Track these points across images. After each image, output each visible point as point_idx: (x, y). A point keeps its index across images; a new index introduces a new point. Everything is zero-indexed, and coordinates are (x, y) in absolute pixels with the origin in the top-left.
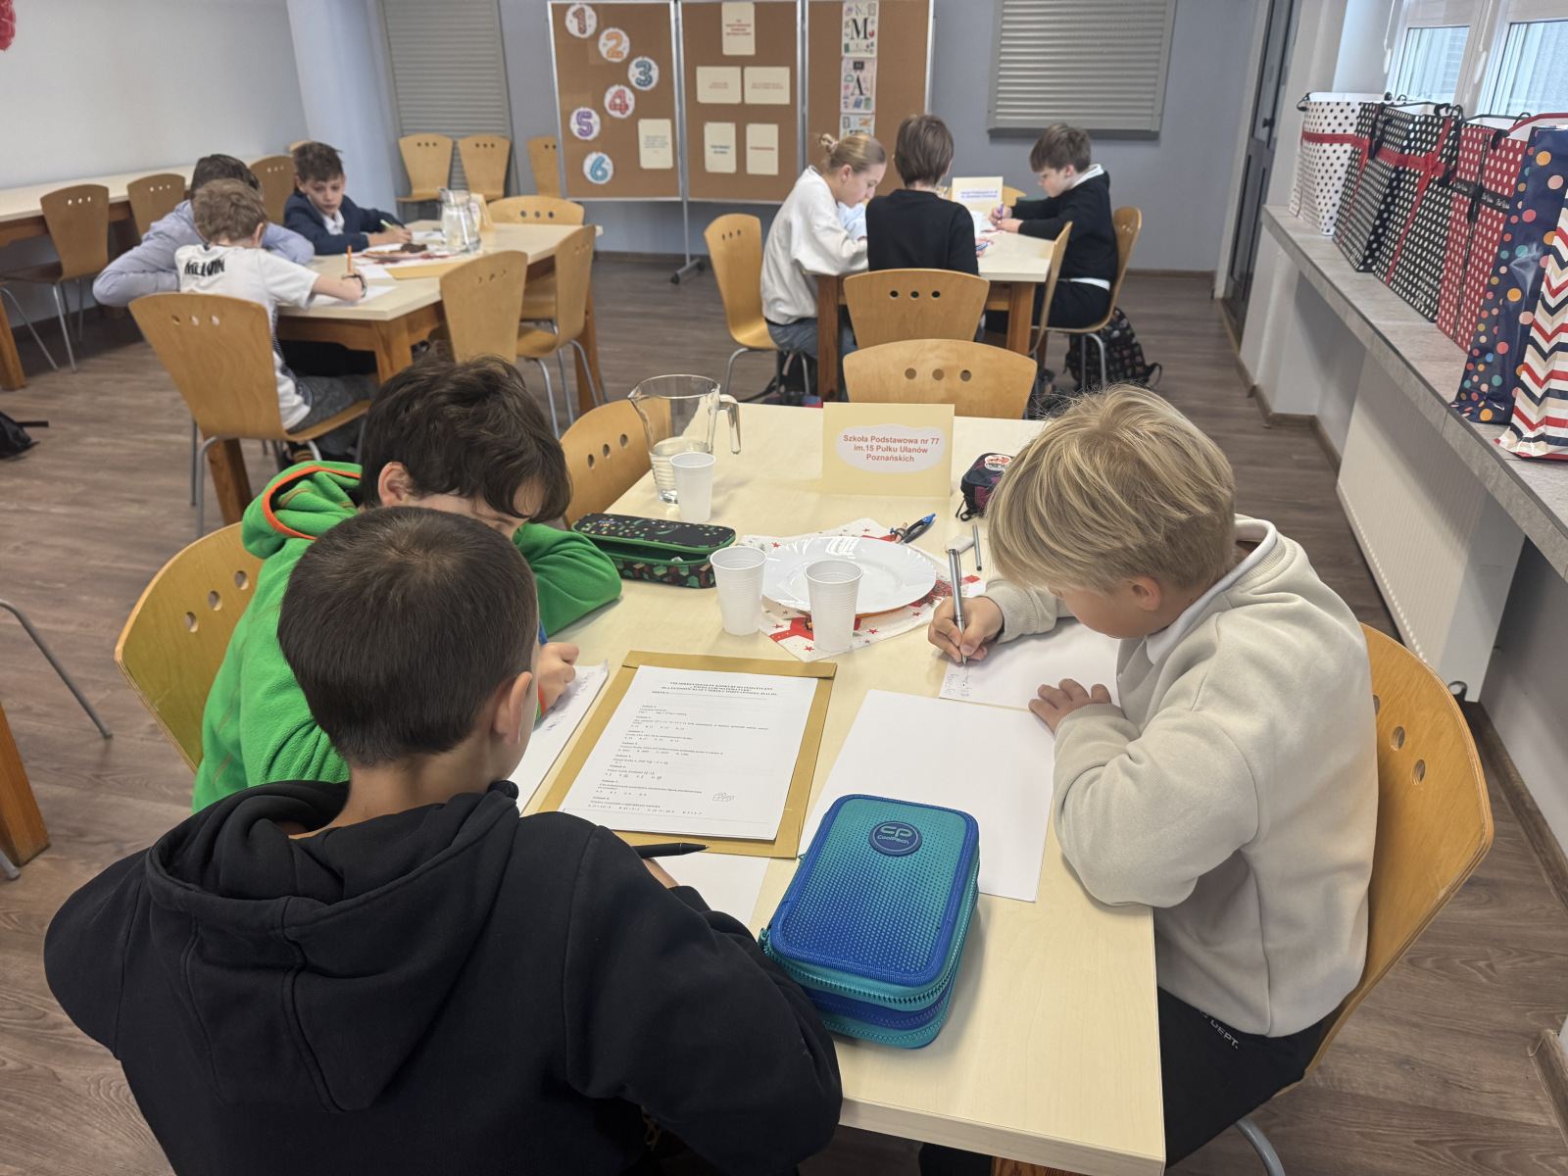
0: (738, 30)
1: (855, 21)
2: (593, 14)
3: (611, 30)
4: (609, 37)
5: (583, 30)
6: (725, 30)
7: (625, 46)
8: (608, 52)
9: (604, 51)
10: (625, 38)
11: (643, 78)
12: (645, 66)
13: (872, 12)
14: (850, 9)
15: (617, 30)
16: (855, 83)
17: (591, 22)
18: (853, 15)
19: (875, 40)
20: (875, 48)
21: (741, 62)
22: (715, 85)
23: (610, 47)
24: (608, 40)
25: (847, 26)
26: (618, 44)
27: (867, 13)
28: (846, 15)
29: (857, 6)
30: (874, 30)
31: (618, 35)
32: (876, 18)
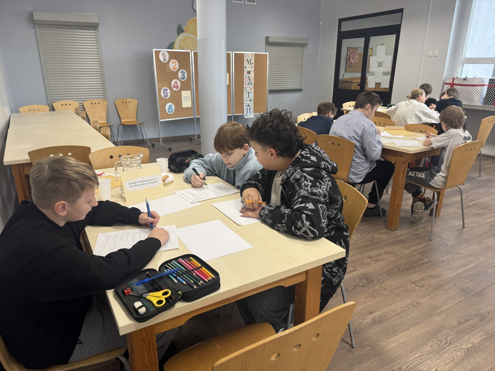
1: (247, 59)
2: (168, 54)
3: (173, 60)
4: (173, 63)
5: (165, 60)
7: (177, 66)
8: (172, 68)
9: (171, 67)
11: (183, 77)
12: (183, 73)
15: (175, 60)
16: (248, 78)
17: (167, 58)
18: (247, 58)
19: (253, 65)
20: (253, 67)
23: (173, 66)
24: (172, 64)
25: (245, 60)
26: (175, 65)
27: (251, 57)
28: (245, 58)
29: (247, 55)
30: (252, 62)
31: (175, 62)
32: (254, 59)
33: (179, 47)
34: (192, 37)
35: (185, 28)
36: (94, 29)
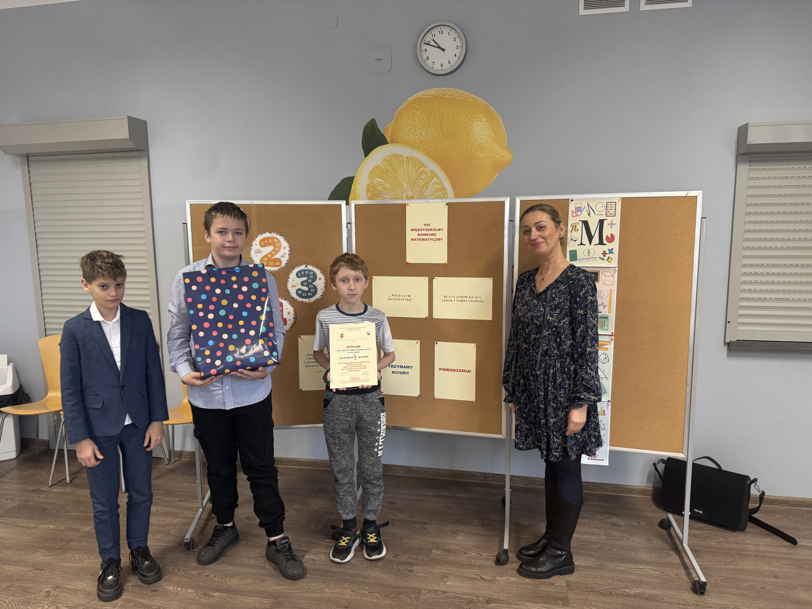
0: (427, 234)
1: (586, 223)
3: (267, 235)
4: (264, 243)
6: (410, 235)
7: (284, 253)
8: (262, 260)
9: (257, 259)
10: (284, 244)
11: (306, 289)
12: (308, 276)
13: (613, 212)
14: (579, 209)
15: (274, 235)
18: (584, 216)
19: (615, 245)
20: (615, 256)
21: (430, 271)
22: (396, 298)
23: (264, 254)
24: (261, 246)
25: (574, 228)
26: (274, 250)
27: (604, 213)
28: (573, 216)
29: (588, 205)
30: (612, 235)
31: (276, 241)
32: (617, 220)
33: (367, 192)
34: (413, 158)
35: (390, 130)
36: (138, 157)
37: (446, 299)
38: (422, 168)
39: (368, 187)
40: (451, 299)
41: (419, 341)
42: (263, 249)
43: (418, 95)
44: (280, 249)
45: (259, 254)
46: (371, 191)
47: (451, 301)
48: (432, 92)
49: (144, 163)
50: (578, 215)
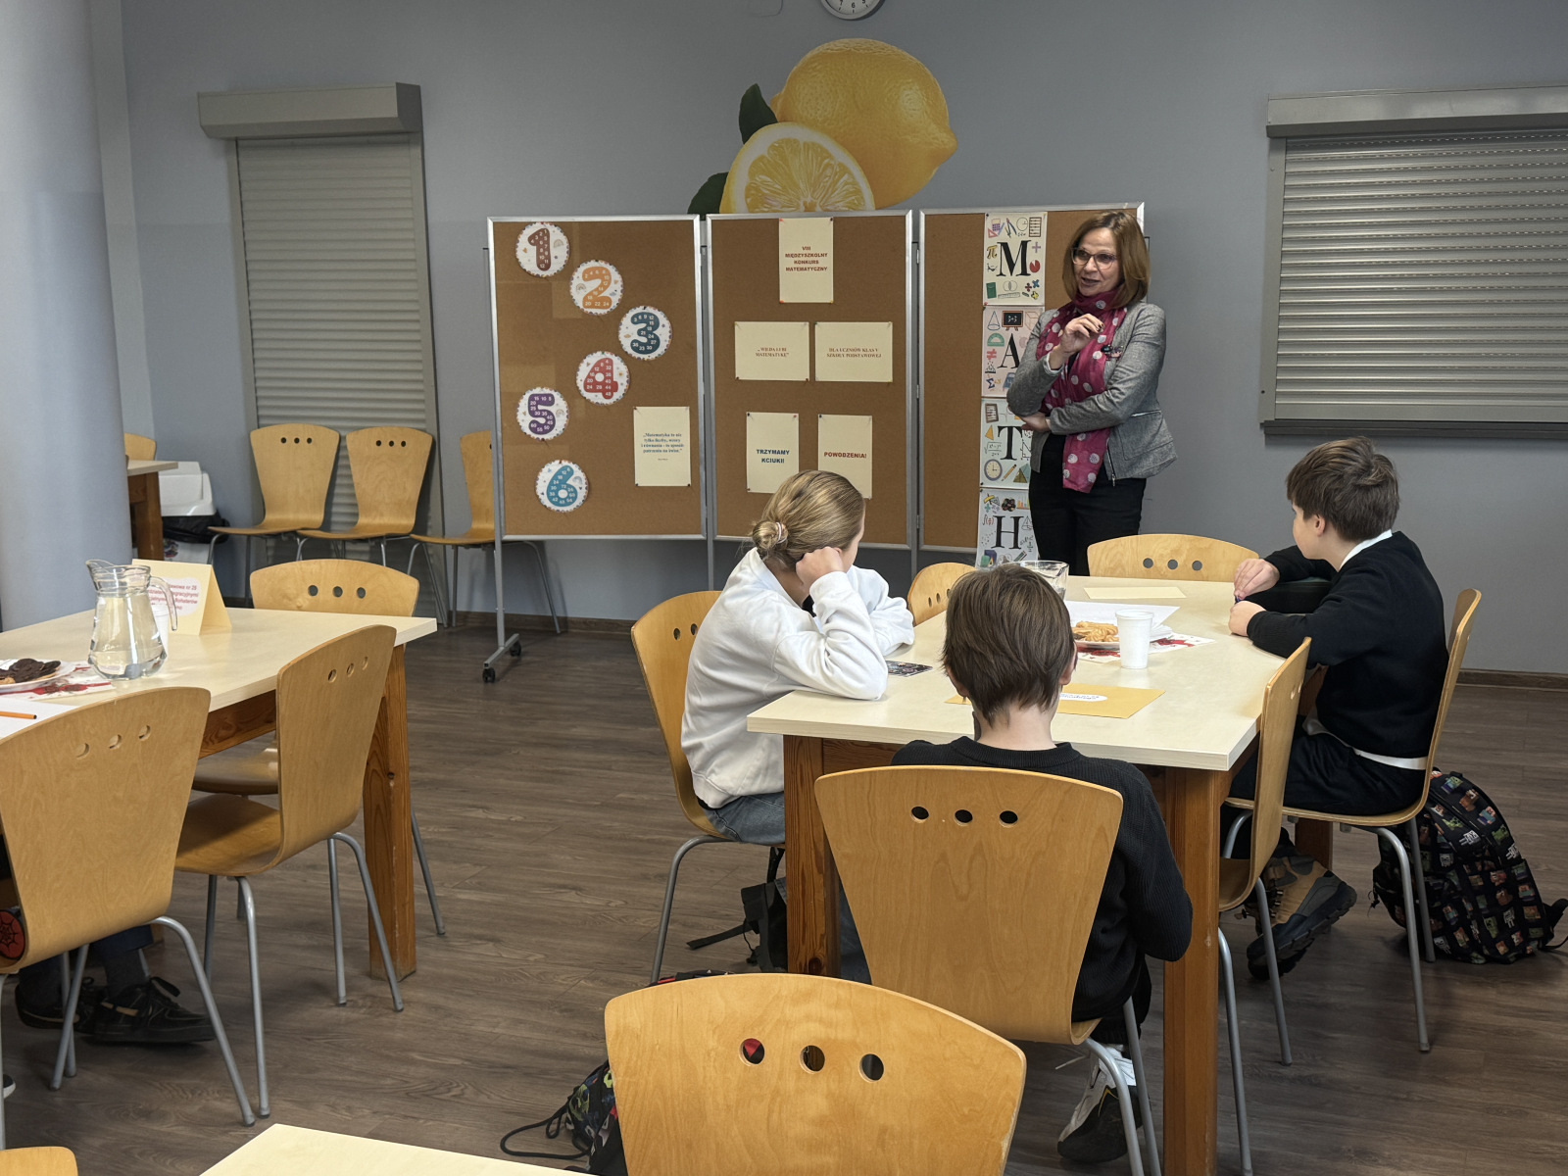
0: (807, 261)
1: (1005, 246)
2: (564, 239)
3: (592, 264)
4: (589, 276)
5: (545, 264)
6: (784, 263)
7: (615, 290)
8: (585, 299)
9: (578, 297)
10: (616, 276)
11: (644, 340)
12: (646, 321)
13: (1037, 230)
14: (997, 227)
15: (601, 264)
16: (1005, 349)
17: (559, 254)
18: (1003, 237)
19: (1040, 276)
20: (1041, 290)
21: (810, 314)
22: (766, 352)
23: (589, 290)
24: (585, 280)
25: (992, 253)
26: (601, 285)
27: (1027, 232)
28: (990, 237)
29: (1008, 222)
30: (1037, 262)
31: (604, 272)
32: (1042, 241)
33: (747, 197)
34: (813, 144)
35: (780, 101)
36: (407, 143)
37: (833, 353)
38: (826, 161)
39: (748, 189)
40: (839, 352)
41: (797, 415)
42: (587, 284)
43: (820, 49)
44: (609, 284)
45: (582, 290)
46: (753, 195)
47: (839, 355)
48: (840, 44)
49: (417, 151)
50: (995, 235)
